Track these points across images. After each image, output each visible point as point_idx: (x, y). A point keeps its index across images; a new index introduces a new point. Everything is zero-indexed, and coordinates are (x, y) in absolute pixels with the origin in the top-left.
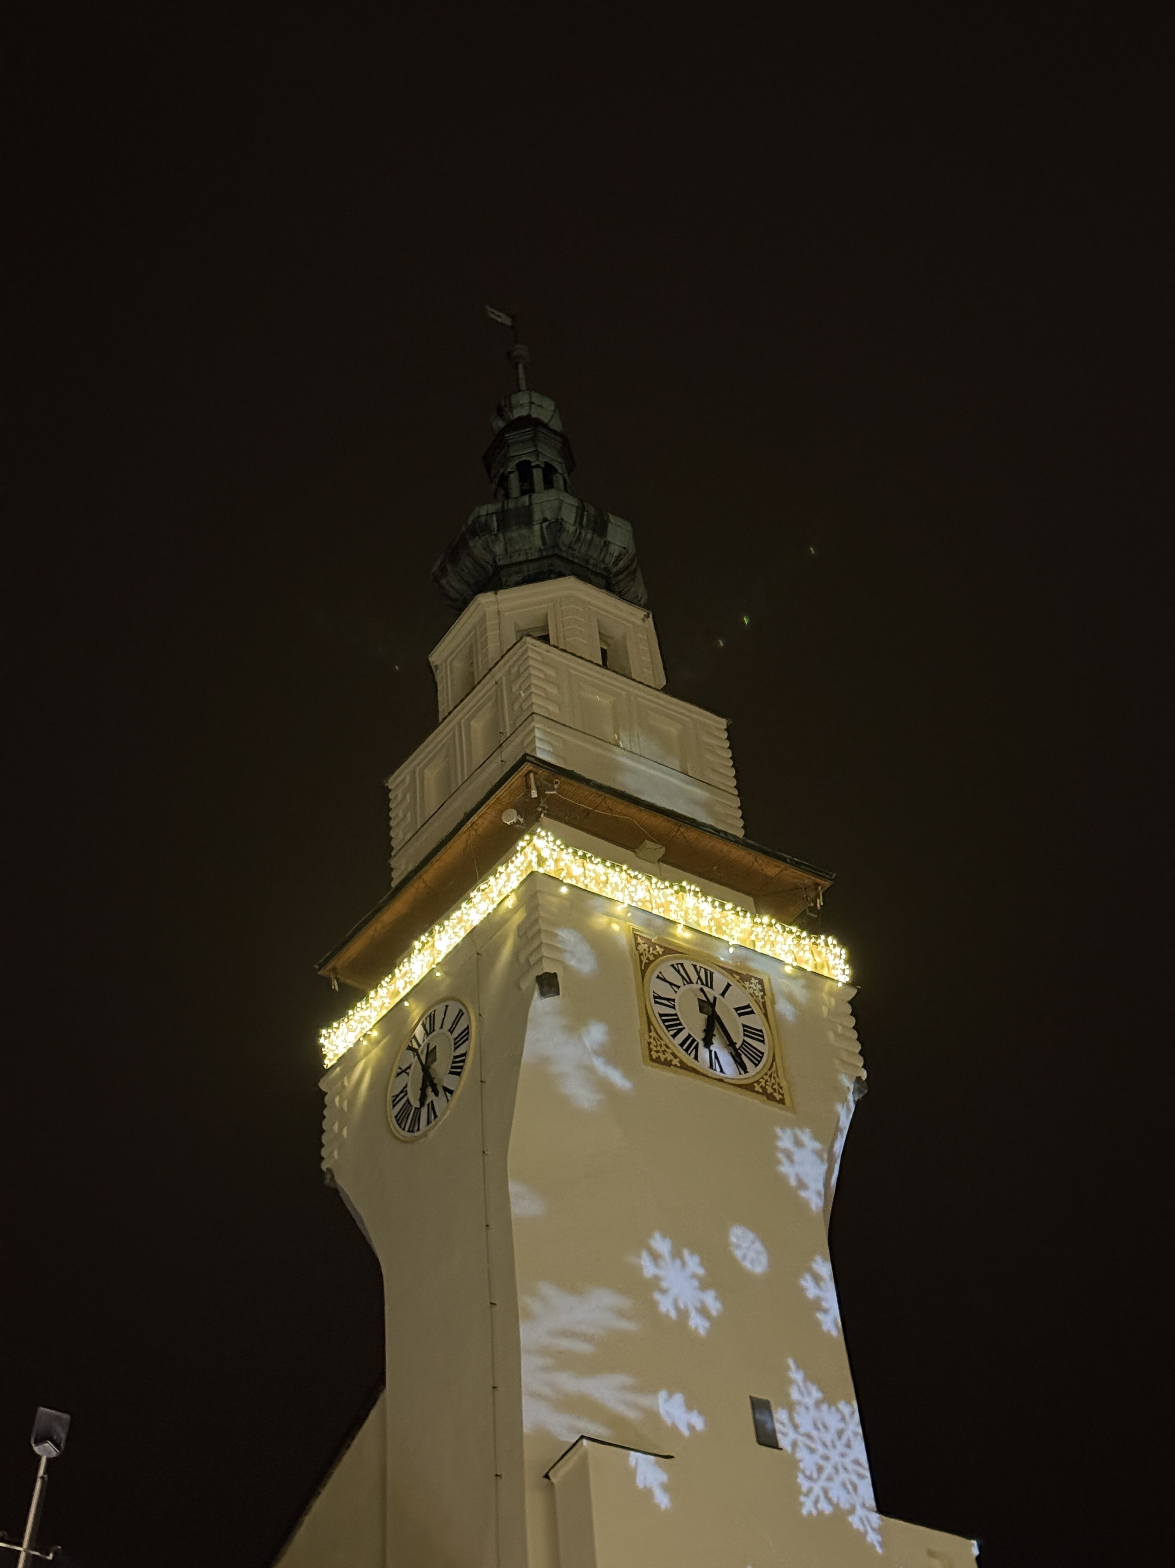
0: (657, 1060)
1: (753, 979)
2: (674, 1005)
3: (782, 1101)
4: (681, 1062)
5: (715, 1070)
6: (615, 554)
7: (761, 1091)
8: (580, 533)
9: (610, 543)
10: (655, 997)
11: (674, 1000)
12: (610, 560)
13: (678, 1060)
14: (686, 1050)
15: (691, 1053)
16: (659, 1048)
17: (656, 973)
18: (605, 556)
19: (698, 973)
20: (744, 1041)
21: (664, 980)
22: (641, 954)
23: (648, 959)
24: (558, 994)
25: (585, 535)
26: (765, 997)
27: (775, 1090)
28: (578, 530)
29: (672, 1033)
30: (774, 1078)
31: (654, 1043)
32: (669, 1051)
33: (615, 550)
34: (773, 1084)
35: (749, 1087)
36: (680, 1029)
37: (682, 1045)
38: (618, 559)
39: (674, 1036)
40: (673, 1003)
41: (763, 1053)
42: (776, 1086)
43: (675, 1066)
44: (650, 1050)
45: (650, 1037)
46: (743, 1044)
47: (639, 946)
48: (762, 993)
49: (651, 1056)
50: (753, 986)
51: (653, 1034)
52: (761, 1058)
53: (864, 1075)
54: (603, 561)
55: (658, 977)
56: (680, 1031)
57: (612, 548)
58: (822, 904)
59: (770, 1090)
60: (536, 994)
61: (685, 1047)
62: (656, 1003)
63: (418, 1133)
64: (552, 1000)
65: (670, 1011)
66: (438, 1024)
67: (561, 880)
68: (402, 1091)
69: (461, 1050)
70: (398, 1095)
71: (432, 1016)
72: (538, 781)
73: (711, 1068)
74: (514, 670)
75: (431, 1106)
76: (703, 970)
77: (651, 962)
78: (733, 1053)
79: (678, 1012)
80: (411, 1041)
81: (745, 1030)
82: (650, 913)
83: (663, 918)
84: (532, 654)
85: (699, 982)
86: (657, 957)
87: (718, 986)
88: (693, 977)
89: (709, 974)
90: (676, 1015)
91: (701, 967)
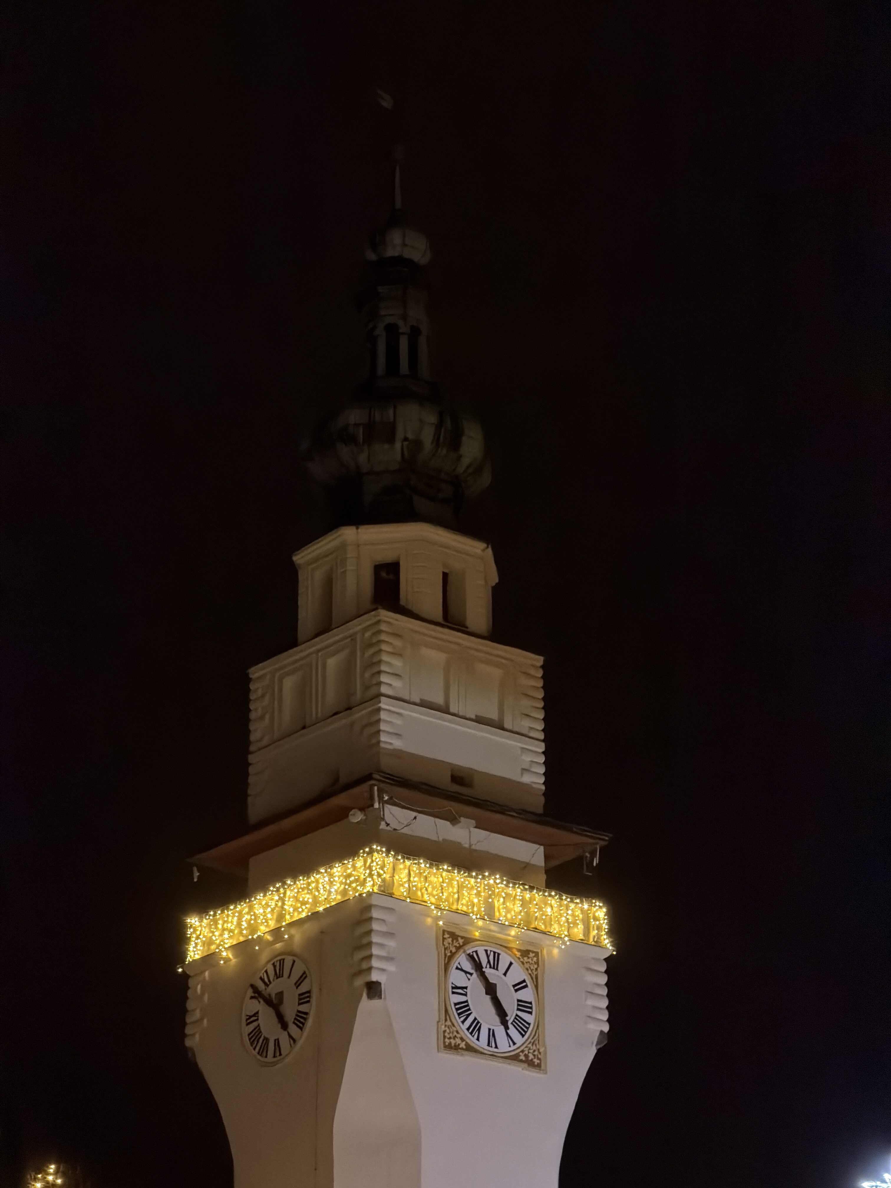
0: (449, 1047)
1: (531, 953)
2: (466, 992)
3: (539, 1066)
4: (467, 1045)
5: (492, 1047)
6: (464, 464)
7: (524, 1059)
8: (437, 450)
9: (462, 455)
10: (453, 988)
11: (466, 988)
12: (460, 469)
13: (464, 1043)
14: (471, 1033)
15: (474, 1035)
17: (456, 964)
18: (455, 467)
19: (488, 957)
20: (517, 1015)
21: (461, 970)
22: (445, 949)
23: (451, 952)
24: (381, 998)
26: (539, 969)
27: (534, 1055)
28: (435, 448)
29: (462, 1019)
30: (536, 1045)
32: (458, 1036)
34: (534, 1051)
35: (515, 1058)
36: (467, 1015)
37: (468, 1029)
39: (463, 1022)
40: (465, 990)
41: (529, 1024)
42: (536, 1053)
43: (462, 1049)
44: (445, 1037)
45: (445, 1026)
46: (515, 1018)
47: (445, 940)
48: (536, 966)
49: (444, 1043)
50: (530, 960)
51: (448, 1023)
52: (528, 1028)
53: (606, 1028)
54: (454, 471)
55: (457, 968)
56: (468, 1015)
57: (463, 459)
58: (597, 862)
59: (531, 1056)
60: (365, 995)
61: (470, 1031)
62: (453, 993)
63: (266, 1060)
64: (376, 1003)
65: (463, 998)
66: (286, 973)
67: (391, 895)
68: (254, 1015)
69: (303, 1008)
70: (251, 1017)
71: (281, 962)
72: (381, 791)
73: (488, 1045)
74: (367, 635)
75: (277, 1042)
76: (492, 953)
77: (453, 955)
78: (507, 1028)
79: (469, 998)
80: (263, 974)
81: (518, 1005)
82: (456, 912)
83: (466, 914)
84: (383, 627)
85: (488, 966)
86: (458, 948)
87: (503, 966)
88: (484, 961)
89: (497, 956)
90: (467, 1001)
91: (491, 951)
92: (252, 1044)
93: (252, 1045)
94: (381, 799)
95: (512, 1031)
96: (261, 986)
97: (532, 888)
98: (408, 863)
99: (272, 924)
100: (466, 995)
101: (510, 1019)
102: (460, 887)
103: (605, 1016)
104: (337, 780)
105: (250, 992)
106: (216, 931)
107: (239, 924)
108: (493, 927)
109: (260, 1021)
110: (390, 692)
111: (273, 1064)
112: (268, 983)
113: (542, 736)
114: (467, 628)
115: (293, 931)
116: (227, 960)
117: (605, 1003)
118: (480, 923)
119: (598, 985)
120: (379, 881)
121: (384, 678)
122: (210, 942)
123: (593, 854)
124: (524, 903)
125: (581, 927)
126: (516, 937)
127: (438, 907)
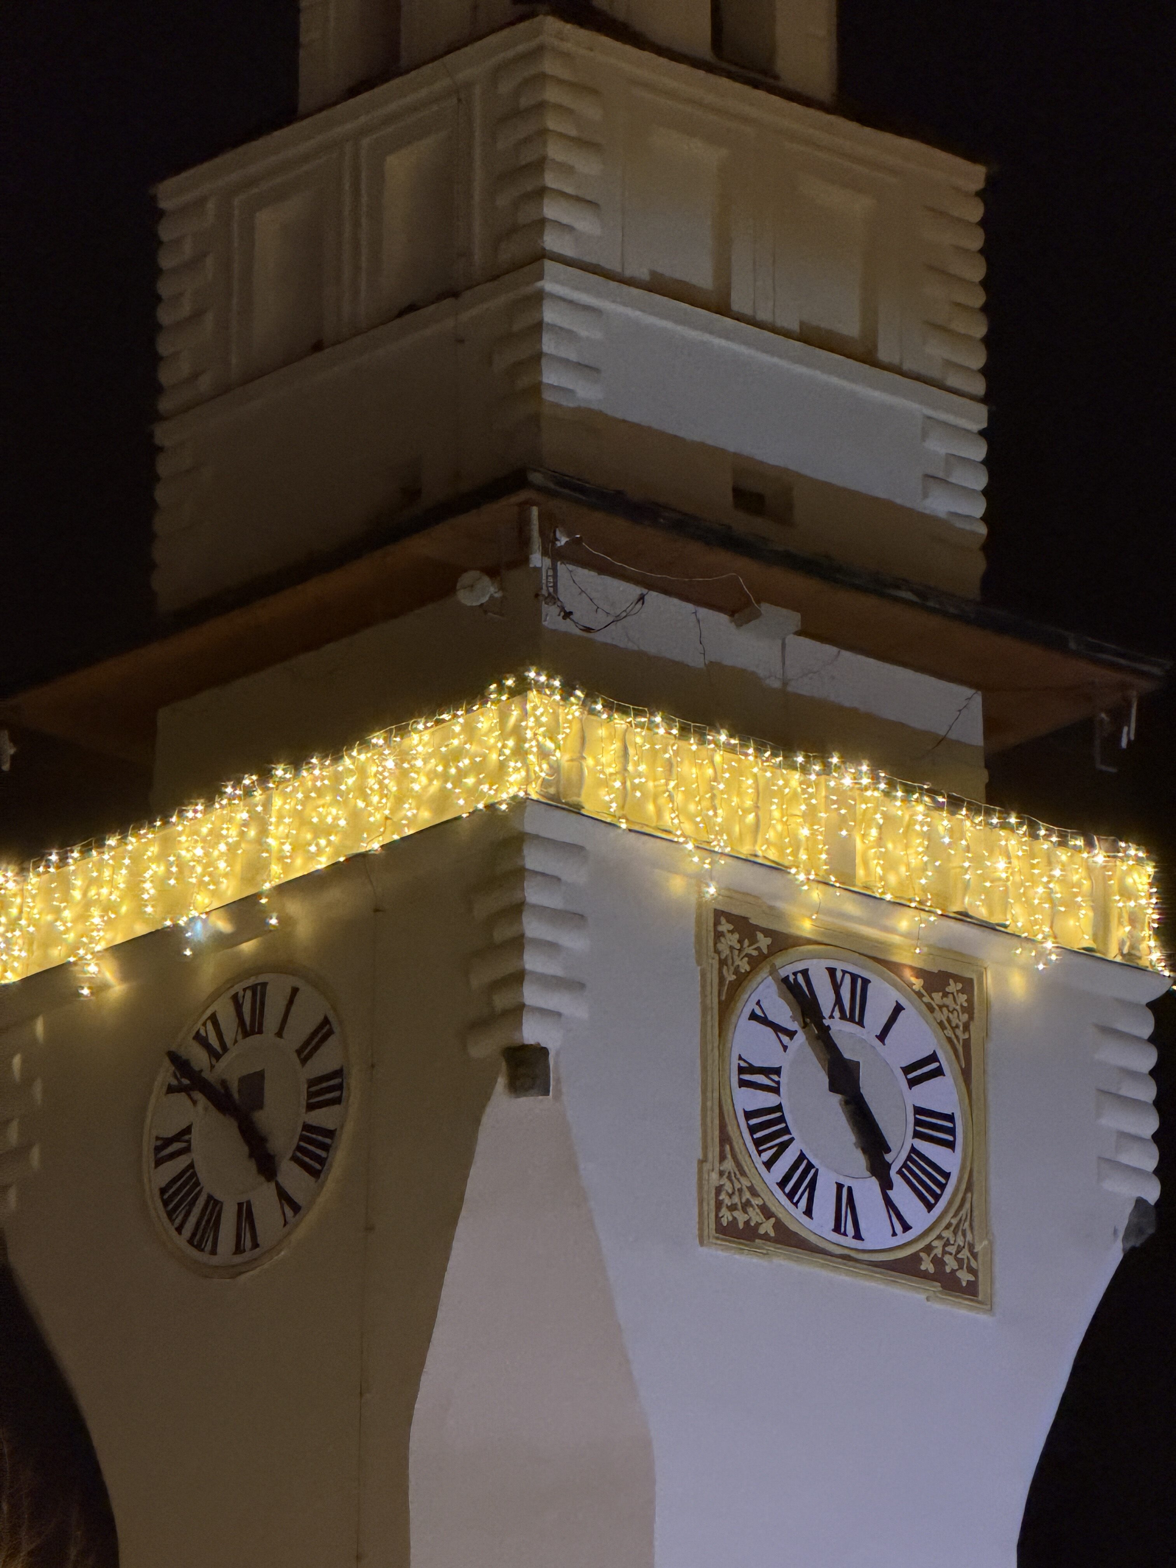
1: (951, 981)
2: (778, 1083)
3: (971, 1291)
4: (779, 1226)
5: (845, 1234)
7: (931, 1269)
10: (741, 1070)
11: (777, 1071)
13: (773, 1220)
14: (790, 1196)
15: (798, 1201)
16: (736, 1199)
17: (751, 1006)
19: (837, 988)
20: (913, 1150)
21: (765, 1021)
22: (723, 963)
23: (736, 971)
24: (547, 1093)
26: (972, 1027)
27: (960, 1262)
29: (766, 1156)
30: (964, 1235)
31: (728, 1187)
32: (755, 1202)
34: (959, 1250)
36: (782, 1143)
37: (782, 1184)
39: (769, 1164)
40: (775, 1078)
41: (947, 1176)
42: (965, 1254)
43: (766, 1237)
44: (719, 1205)
45: (721, 1174)
46: (909, 1158)
47: (722, 939)
48: (965, 1017)
49: (718, 1219)
50: (949, 1001)
51: (729, 1165)
52: (942, 1187)
53: (1152, 1193)
55: (753, 1016)
56: (783, 1146)
58: (1132, 737)
59: (951, 1264)
60: (501, 1082)
61: (788, 1189)
62: (743, 1083)
63: (215, 1260)
64: (529, 1104)
65: (768, 1100)
66: (271, 1021)
67: (576, 810)
68: (177, 1137)
69: (322, 1118)
70: (168, 1142)
71: (259, 992)
72: (549, 523)
73: (837, 1229)
74: (505, 87)
75: (245, 1213)
76: (848, 979)
77: (742, 979)
78: (886, 1185)
79: (784, 1099)
80: (204, 1024)
81: (918, 1123)
82: (750, 861)
83: (778, 868)
84: (550, 66)
85: (837, 1014)
86: (756, 963)
87: (876, 1017)
88: (825, 998)
89: (860, 985)
90: (779, 1108)
91: (844, 972)
92: (170, 1215)
93: (172, 1221)
94: (548, 543)
95: (901, 1193)
96: (199, 1058)
97: (955, 804)
98: (620, 722)
99: (231, 890)
100: (776, 1090)
101: (896, 1158)
102: (763, 794)
103: (1149, 1160)
104: (412, 493)
105: (166, 1074)
106: (65, 907)
107: (134, 887)
108: (852, 907)
109: (197, 1155)
110: (569, 251)
111: (233, 1272)
112: (219, 1049)
113: (979, 387)
114: (776, 77)
115: (295, 907)
116: (99, 988)
117: (1150, 1124)
118: (816, 895)
119: (1132, 1074)
120: (542, 770)
121: (551, 210)
122: (50, 937)
123: (1119, 716)
124: (933, 847)
125: (1086, 914)
126: (915, 937)
127: (704, 848)
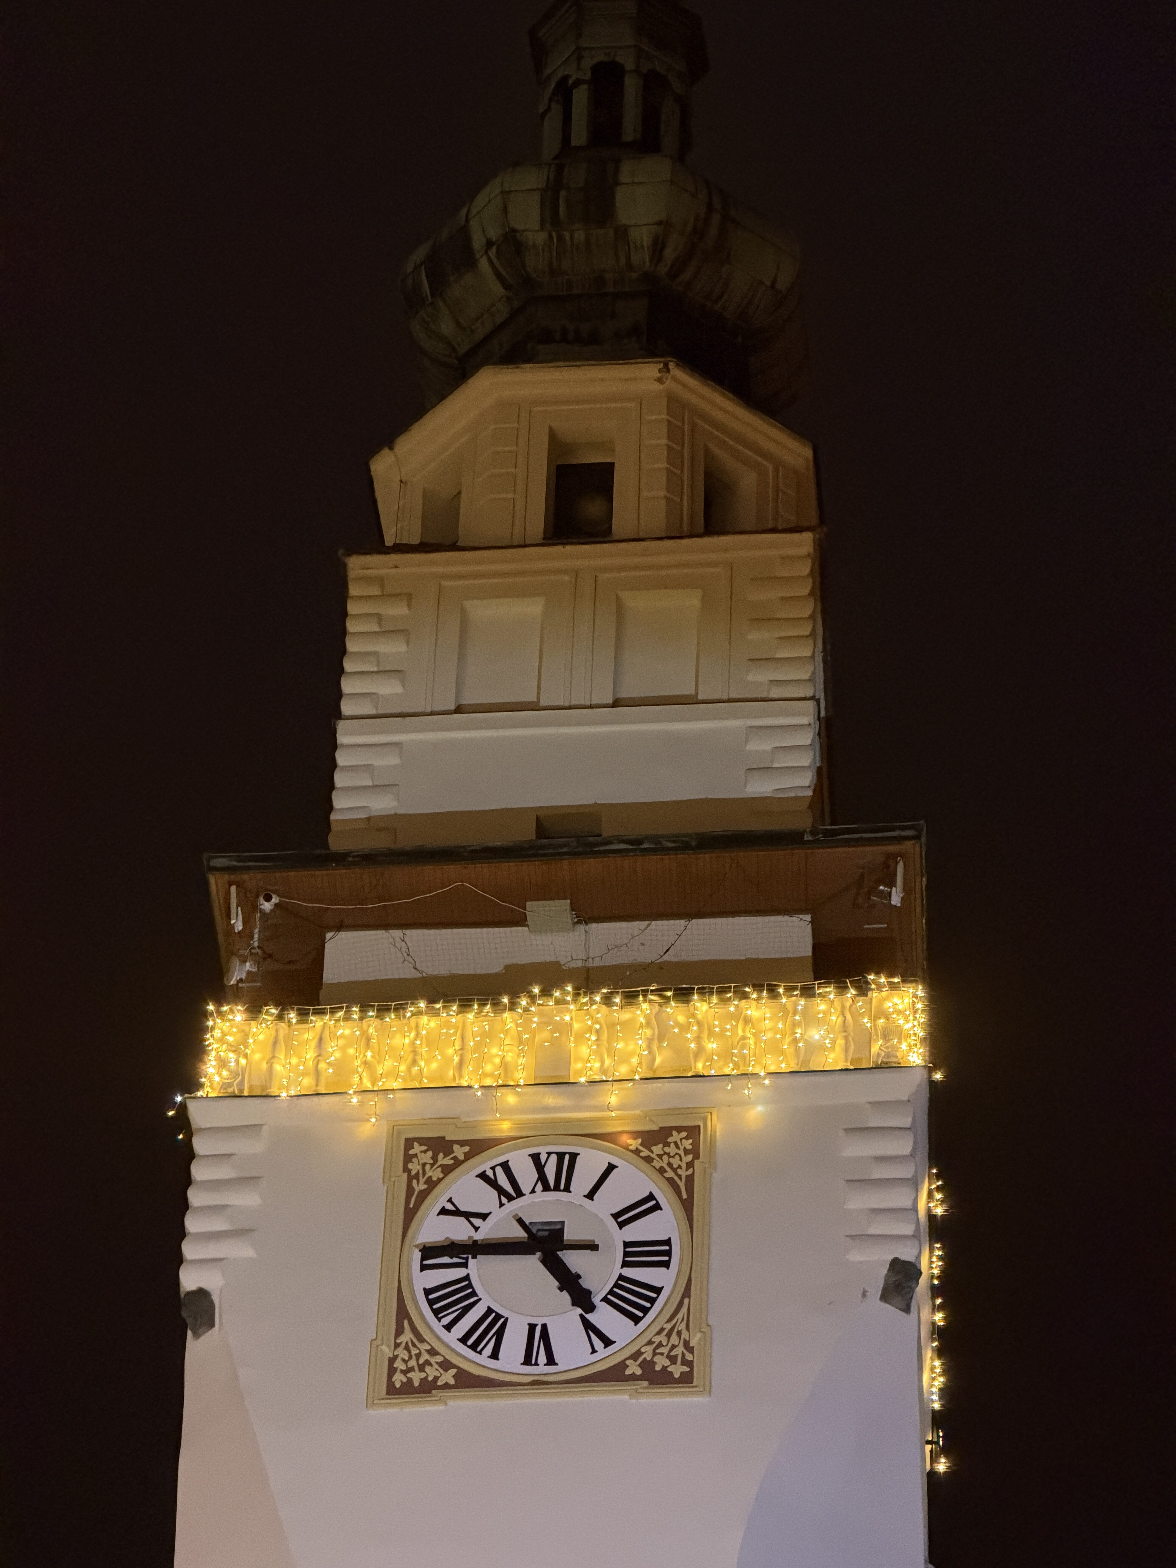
0: (407, 1390)
1: (673, 1133)
3: (685, 1379)
4: (458, 1374)
5: (536, 1364)
6: (645, 244)
7: (638, 1371)
8: (560, 238)
9: (629, 226)
10: (424, 1256)
12: (642, 258)
13: (453, 1371)
14: (474, 1347)
15: (482, 1350)
16: (413, 1363)
17: (441, 1204)
18: (628, 258)
19: (540, 1167)
20: (622, 1278)
21: (455, 1213)
22: (411, 1178)
23: (428, 1180)
24: (215, 1326)
25: (572, 237)
26: (695, 1163)
27: (672, 1358)
28: (554, 234)
29: (447, 1320)
30: (679, 1335)
31: (403, 1355)
32: (435, 1360)
33: (642, 236)
34: (672, 1348)
35: (608, 1376)
36: (466, 1305)
37: (465, 1339)
38: (658, 247)
39: (450, 1326)
41: (658, 1290)
42: (679, 1351)
43: (446, 1387)
44: (393, 1371)
45: (397, 1346)
46: (615, 1285)
47: (413, 1159)
48: (688, 1159)
49: (392, 1383)
50: (670, 1149)
51: (406, 1337)
52: (654, 1300)
54: (630, 267)
55: (443, 1212)
56: (469, 1307)
57: (634, 234)
59: (662, 1362)
60: (189, 1332)
61: (471, 1342)
62: (425, 1268)
64: (207, 1340)
65: (453, 1275)
72: (250, 896)
73: (527, 1362)
76: (552, 1158)
77: (433, 1186)
78: (587, 1311)
79: (472, 1270)
81: (627, 1254)
85: (539, 1188)
86: (450, 1169)
87: (585, 1179)
88: (527, 1179)
89: (568, 1160)
90: (466, 1278)
91: (548, 1153)
95: (604, 1316)
97: (685, 994)
100: (463, 1265)
101: (598, 1289)
103: (907, 1226)
113: (814, 690)
119: (888, 1159)
